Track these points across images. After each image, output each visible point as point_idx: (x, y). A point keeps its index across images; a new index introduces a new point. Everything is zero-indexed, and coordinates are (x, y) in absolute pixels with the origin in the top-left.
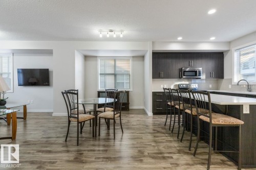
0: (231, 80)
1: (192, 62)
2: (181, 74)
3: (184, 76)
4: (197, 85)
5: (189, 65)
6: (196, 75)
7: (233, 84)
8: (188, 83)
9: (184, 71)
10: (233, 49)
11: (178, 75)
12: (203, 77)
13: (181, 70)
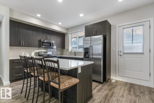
0: (68, 50)
1: (48, 37)
2: (41, 44)
3: (43, 46)
4: (51, 52)
5: (46, 38)
6: (51, 46)
7: (69, 52)
8: (45, 51)
9: (43, 42)
10: (69, 33)
11: (38, 45)
12: (55, 47)
13: (40, 41)
